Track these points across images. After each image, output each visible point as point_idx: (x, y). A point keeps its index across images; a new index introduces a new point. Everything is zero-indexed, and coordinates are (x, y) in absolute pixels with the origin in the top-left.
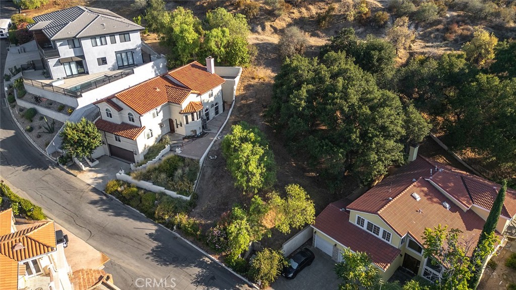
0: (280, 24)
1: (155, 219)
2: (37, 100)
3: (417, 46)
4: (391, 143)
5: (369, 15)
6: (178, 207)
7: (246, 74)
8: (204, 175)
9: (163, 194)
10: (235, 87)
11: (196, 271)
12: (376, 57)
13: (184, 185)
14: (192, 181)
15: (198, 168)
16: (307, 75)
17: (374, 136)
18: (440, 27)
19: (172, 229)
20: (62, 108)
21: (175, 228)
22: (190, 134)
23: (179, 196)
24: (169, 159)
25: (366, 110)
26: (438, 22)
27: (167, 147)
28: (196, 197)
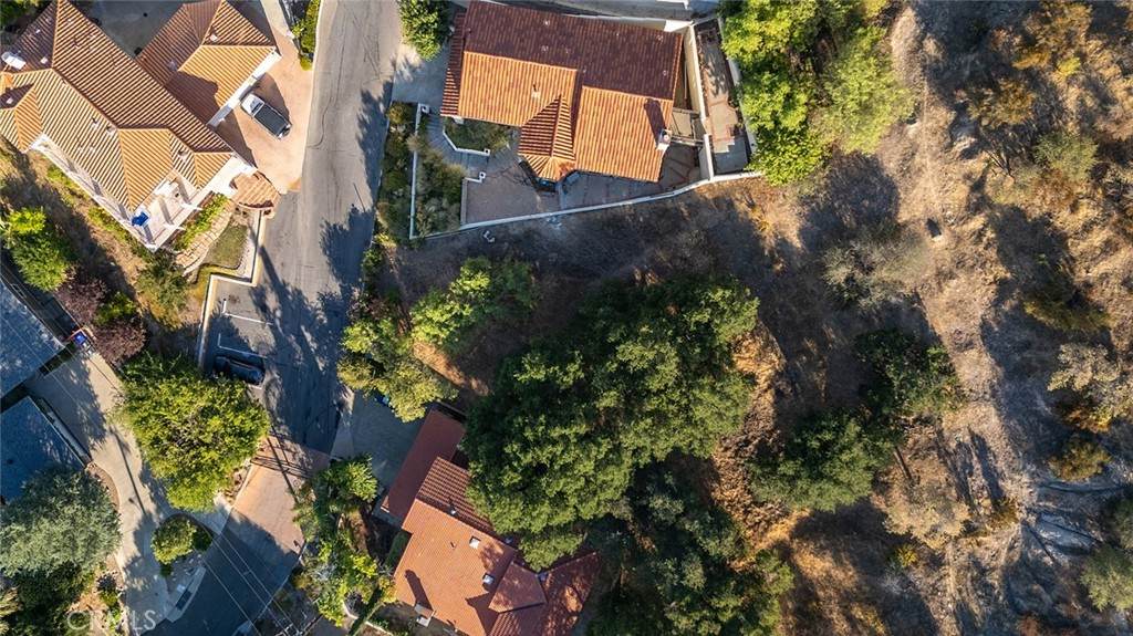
11: (335, 288)
27: (486, 153)
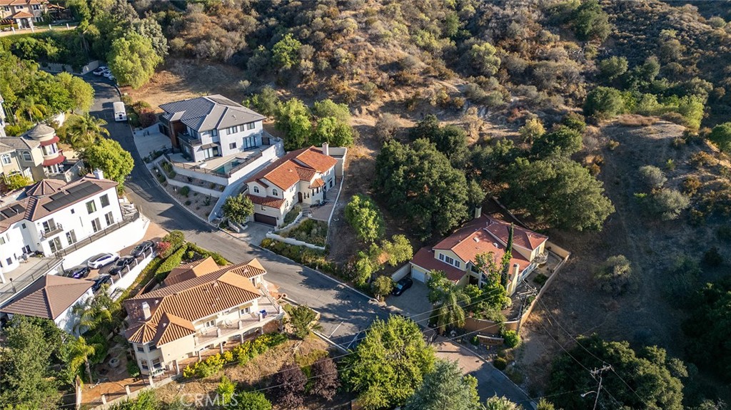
0: (373, 107)
1: (301, 263)
2: (190, 180)
3: (486, 128)
4: (459, 206)
5: (449, 99)
6: (317, 253)
7: (350, 153)
8: (332, 233)
9: (304, 246)
10: (343, 164)
11: (334, 292)
12: (452, 141)
13: (319, 239)
14: (324, 236)
15: (327, 227)
16: (402, 158)
17: (448, 202)
18: (505, 111)
19: (315, 269)
20: (213, 186)
21: (317, 268)
22: (315, 203)
23: (316, 247)
24: (305, 222)
25: (443, 184)
26: (503, 107)
27: (301, 213)
28: (328, 247)
